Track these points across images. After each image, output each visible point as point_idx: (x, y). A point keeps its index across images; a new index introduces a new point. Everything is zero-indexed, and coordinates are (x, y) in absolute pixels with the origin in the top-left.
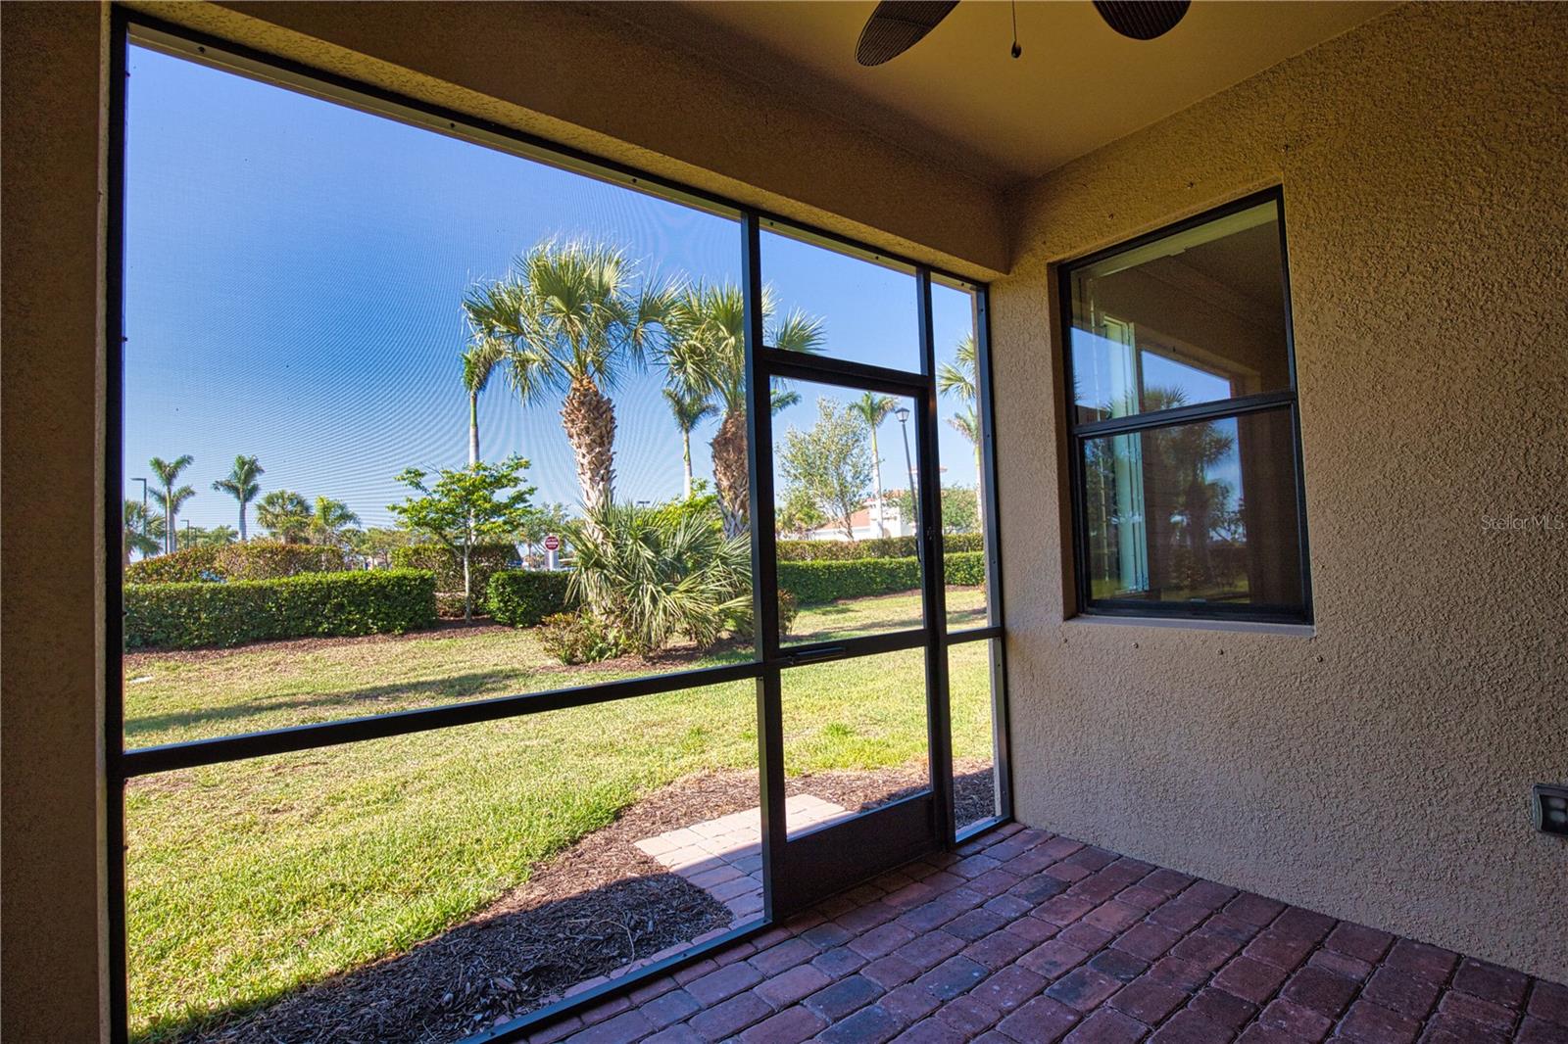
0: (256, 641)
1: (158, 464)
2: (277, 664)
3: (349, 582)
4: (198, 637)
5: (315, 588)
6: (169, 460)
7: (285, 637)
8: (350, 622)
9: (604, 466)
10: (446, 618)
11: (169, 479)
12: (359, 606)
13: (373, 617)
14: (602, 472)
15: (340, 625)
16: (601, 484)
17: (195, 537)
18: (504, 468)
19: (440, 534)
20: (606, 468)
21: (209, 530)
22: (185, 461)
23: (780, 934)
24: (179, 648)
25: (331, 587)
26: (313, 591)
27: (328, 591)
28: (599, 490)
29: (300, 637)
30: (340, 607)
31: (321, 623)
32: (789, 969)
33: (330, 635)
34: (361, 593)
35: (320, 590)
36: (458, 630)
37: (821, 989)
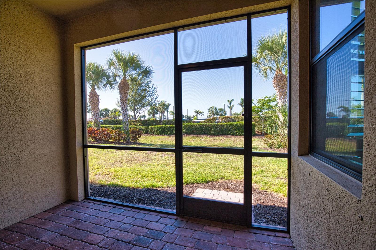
0: (221, 135)
1: (229, 101)
2: (222, 139)
3: (236, 124)
4: (212, 133)
5: (230, 125)
6: (230, 100)
7: (225, 135)
8: (237, 133)
9: (283, 95)
10: (259, 134)
11: (230, 103)
12: (238, 129)
13: (241, 132)
14: (283, 96)
15: (235, 133)
16: (282, 100)
17: (236, 115)
18: (273, 97)
19: (258, 114)
20: (284, 95)
21: (239, 113)
22: (233, 100)
23: (175, 217)
24: (209, 135)
25: (233, 125)
26: (230, 126)
27: (232, 126)
28: (282, 102)
29: (228, 135)
30: (235, 130)
31: (231, 132)
32: (162, 224)
33: (233, 135)
34: (239, 127)
35: (231, 126)
36: (259, 137)
37: (156, 230)
